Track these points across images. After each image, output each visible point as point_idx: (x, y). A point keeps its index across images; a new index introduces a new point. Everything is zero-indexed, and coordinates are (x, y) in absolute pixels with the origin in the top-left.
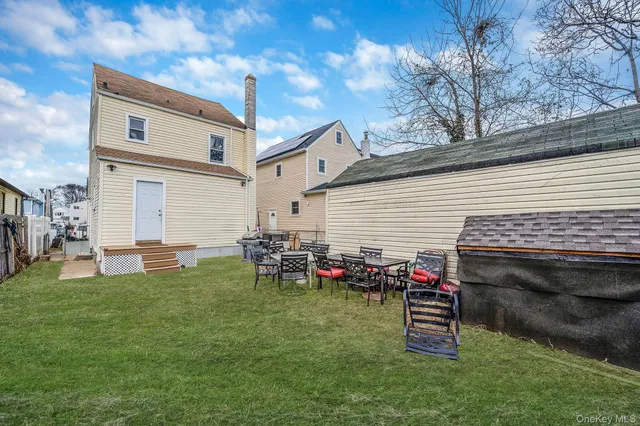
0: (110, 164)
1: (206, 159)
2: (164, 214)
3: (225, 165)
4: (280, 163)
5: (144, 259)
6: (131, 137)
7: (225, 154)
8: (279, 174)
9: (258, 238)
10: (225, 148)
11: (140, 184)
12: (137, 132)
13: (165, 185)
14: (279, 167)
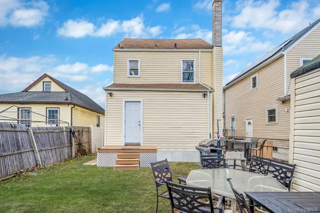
0: (109, 92)
1: (180, 81)
2: (141, 123)
3: (195, 83)
4: (256, 75)
5: (119, 157)
6: (131, 74)
7: (195, 74)
8: (254, 85)
9: (212, 145)
10: (195, 69)
11: (127, 103)
12: (134, 71)
13: (142, 102)
14: (254, 79)
